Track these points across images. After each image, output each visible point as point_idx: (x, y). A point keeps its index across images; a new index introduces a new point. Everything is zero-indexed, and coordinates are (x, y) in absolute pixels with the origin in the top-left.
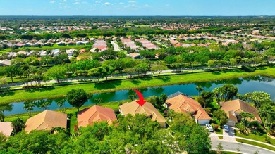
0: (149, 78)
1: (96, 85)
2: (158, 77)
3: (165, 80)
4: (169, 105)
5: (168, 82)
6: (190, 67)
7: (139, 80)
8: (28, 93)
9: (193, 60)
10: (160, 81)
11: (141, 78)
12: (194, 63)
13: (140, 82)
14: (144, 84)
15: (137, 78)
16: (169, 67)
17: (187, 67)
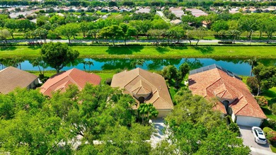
0: (183, 46)
1: (109, 48)
2: (196, 47)
3: (204, 51)
4: (192, 82)
5: (208, 54)
6: (248, 39)
7: (168, 48)
8: (30, 50)
9: (255, 29)
10: (197, 51)
11: (172, 46)
12: (257, 34)
13: (168, 51)
14: (173, 53)
15: (166, 45)
16: (217, 37)
17: (244, 39)
